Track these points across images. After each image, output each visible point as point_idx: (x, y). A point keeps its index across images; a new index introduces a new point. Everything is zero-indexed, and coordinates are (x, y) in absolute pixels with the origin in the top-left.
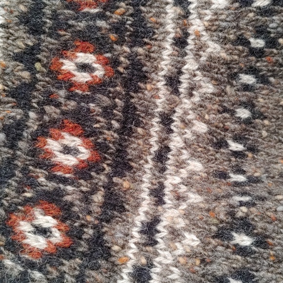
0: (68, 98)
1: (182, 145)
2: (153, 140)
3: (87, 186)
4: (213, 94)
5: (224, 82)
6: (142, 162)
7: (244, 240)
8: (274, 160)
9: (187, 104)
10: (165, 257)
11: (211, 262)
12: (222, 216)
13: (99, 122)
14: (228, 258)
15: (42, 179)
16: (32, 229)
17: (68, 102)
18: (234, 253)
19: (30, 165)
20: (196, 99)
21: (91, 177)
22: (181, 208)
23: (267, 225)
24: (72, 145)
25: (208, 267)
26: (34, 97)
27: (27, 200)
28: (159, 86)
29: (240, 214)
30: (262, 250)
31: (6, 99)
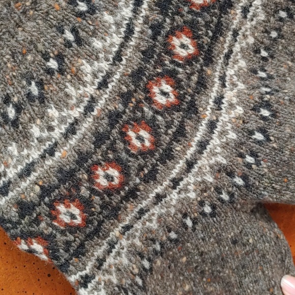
0: (188, 13)
1: (239, 50)
2: (226, 45)
3: (190, 70)
4: (264, 21)
5: (271, 14)
6: (218, 58)
7: (265, 113)
8: (281, 65)
9: (249, 25)
10: (225, 117)
11: (248, 122)
12: (257, 99)
13: (202, 30)
14: (256, 121)
15: (167, 62)
16: (159, 92)
17: (188, 16)
18: (260, 119)
19: (163, 52)
20: (254, 23)
21: (192, 65)
22: (234, 91)
23: (279, 106)
24: (185, 43)
25: (246, 125)
26: (170, 9)
27: (158, 74)
28: (238, 13)
29: (266, 99)
30: (273, 119)
31: (155, 7)
